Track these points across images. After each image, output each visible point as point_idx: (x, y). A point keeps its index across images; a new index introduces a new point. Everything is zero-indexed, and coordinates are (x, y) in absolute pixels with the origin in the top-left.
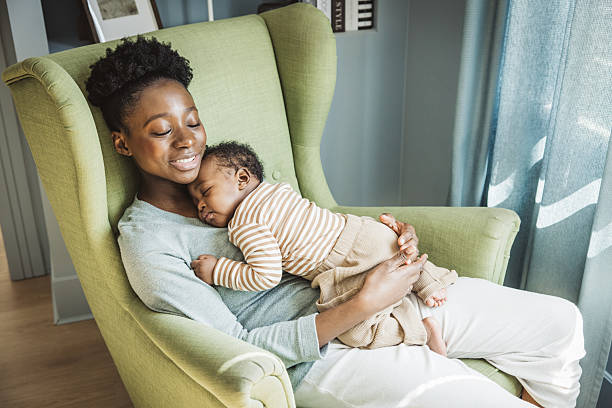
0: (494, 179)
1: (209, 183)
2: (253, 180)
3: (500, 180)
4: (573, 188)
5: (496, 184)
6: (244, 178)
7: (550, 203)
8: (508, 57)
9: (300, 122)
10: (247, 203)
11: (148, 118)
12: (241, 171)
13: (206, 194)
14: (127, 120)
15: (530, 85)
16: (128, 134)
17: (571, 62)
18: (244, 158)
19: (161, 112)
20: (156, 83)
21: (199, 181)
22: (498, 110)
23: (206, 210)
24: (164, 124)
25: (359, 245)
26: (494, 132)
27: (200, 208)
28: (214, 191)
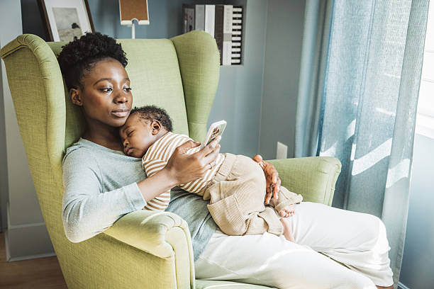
0: (322, 148)
1: (133, 127)
2: (162, 130)
3: (327, 148)
4: (375, 145)
5: (325, 151)
6: (156, 127)
7: (361, 156)
8: (331, 64)
9: (194, 106)
10: (158, 144)
11: (99, 79)
12: (154, 123)
13: (130, 135)
14: (83, 80)
15: (345, 83)
16: (83, 90)
17: (371, 61)
18: (158, 115)
19: (108, 77)
20: (106, 59)
21: (126, 126)
22: (325, 104)
23: (128, 146)
24: (109, 85)
25: (235, 169)
26: (322, 119)
27: (124, 144)
28: (135, 133)
